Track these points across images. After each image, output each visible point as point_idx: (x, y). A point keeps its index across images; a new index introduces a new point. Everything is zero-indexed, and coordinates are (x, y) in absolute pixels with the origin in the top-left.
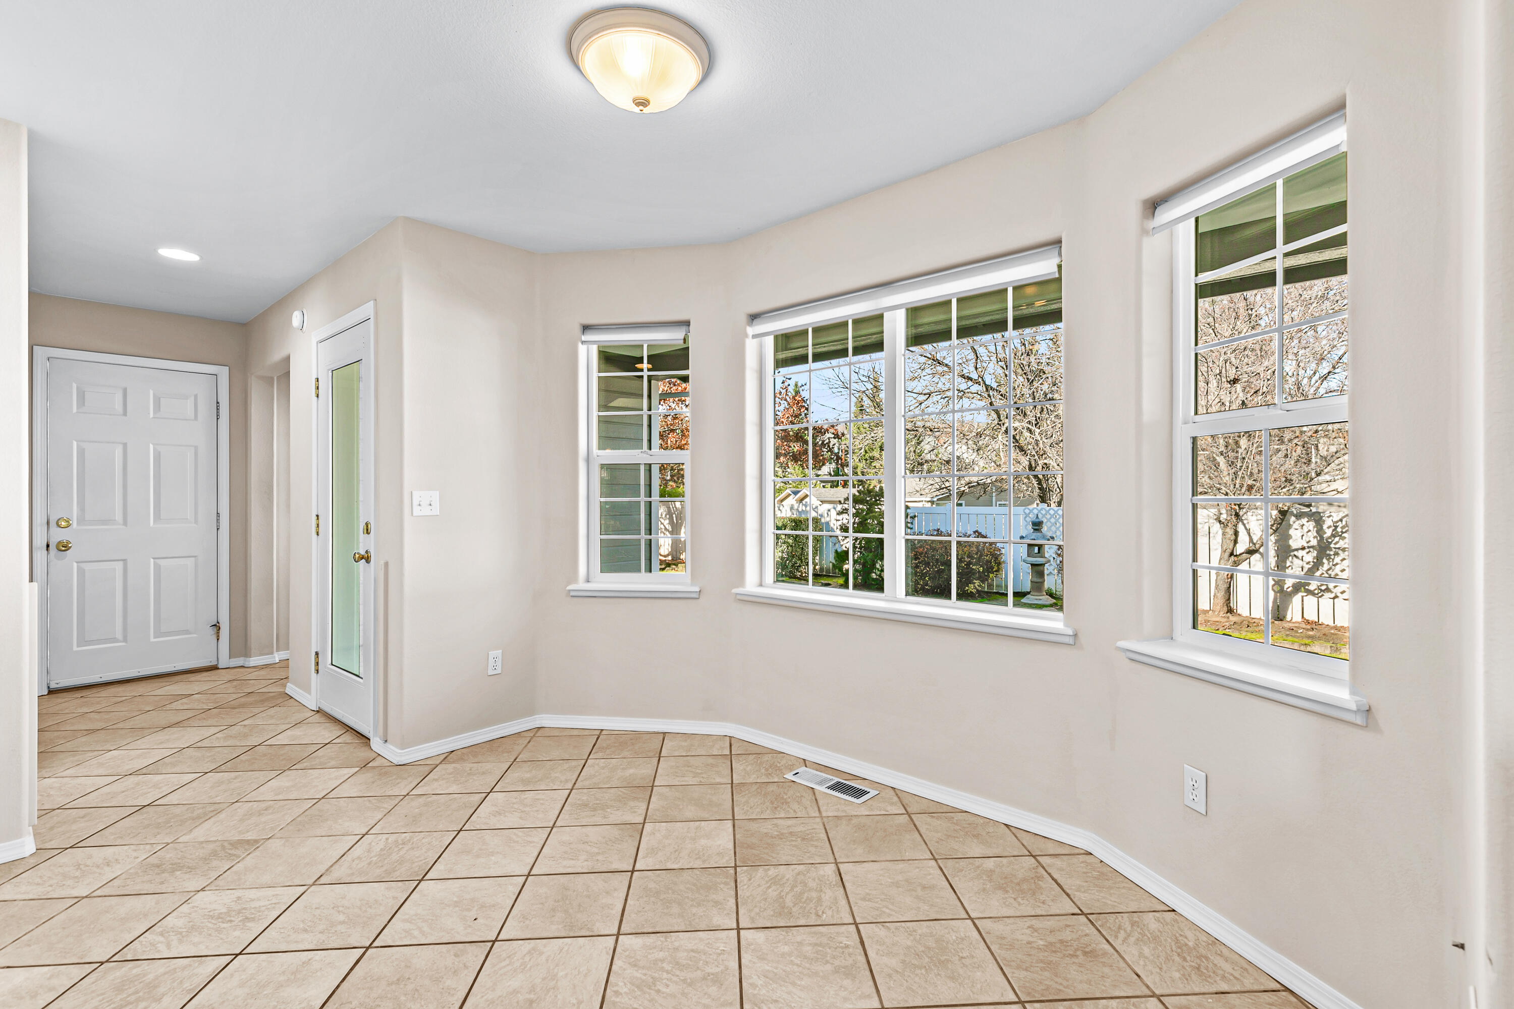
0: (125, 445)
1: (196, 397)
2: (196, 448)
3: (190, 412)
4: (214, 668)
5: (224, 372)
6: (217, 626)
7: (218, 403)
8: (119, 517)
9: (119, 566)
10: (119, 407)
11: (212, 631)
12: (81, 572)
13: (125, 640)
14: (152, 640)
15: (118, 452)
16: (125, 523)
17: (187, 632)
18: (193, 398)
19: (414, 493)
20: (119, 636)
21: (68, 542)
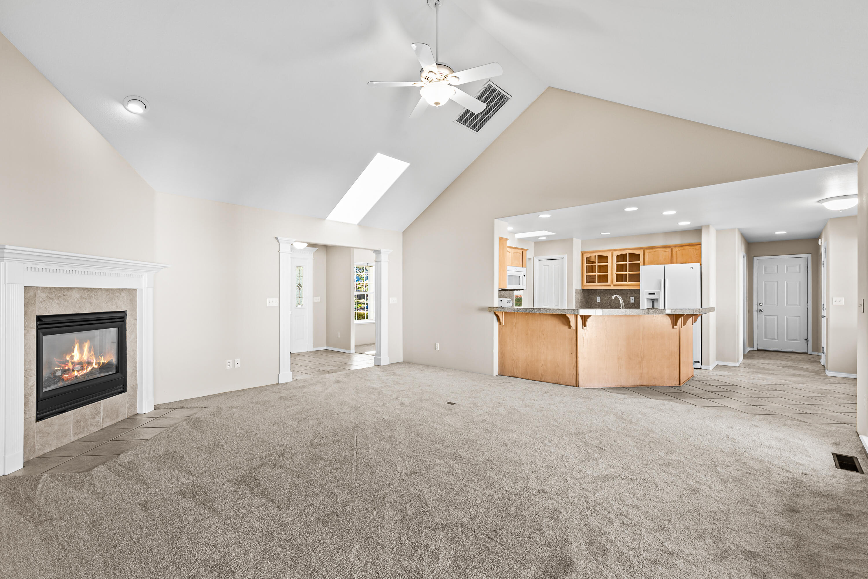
0: (777, 282)
1: (800, 265)
2: (800, 282)
3: (798, 270)
4: (806, 354)
5: (809, 256)
6: (807, 340)
7: (807, 266)
8: (776, 303)
9: (776, 318)
10: (776, 271)
11: (805, 341)
12: (765, 318)
13: (778, 339)
14: (786, 341)
15: (776, 284)
16: (777, 305)
17: (797, 340)
18: (799, 266)
19: (833, 298)
20: (776, 338)
21: (762, 310)
